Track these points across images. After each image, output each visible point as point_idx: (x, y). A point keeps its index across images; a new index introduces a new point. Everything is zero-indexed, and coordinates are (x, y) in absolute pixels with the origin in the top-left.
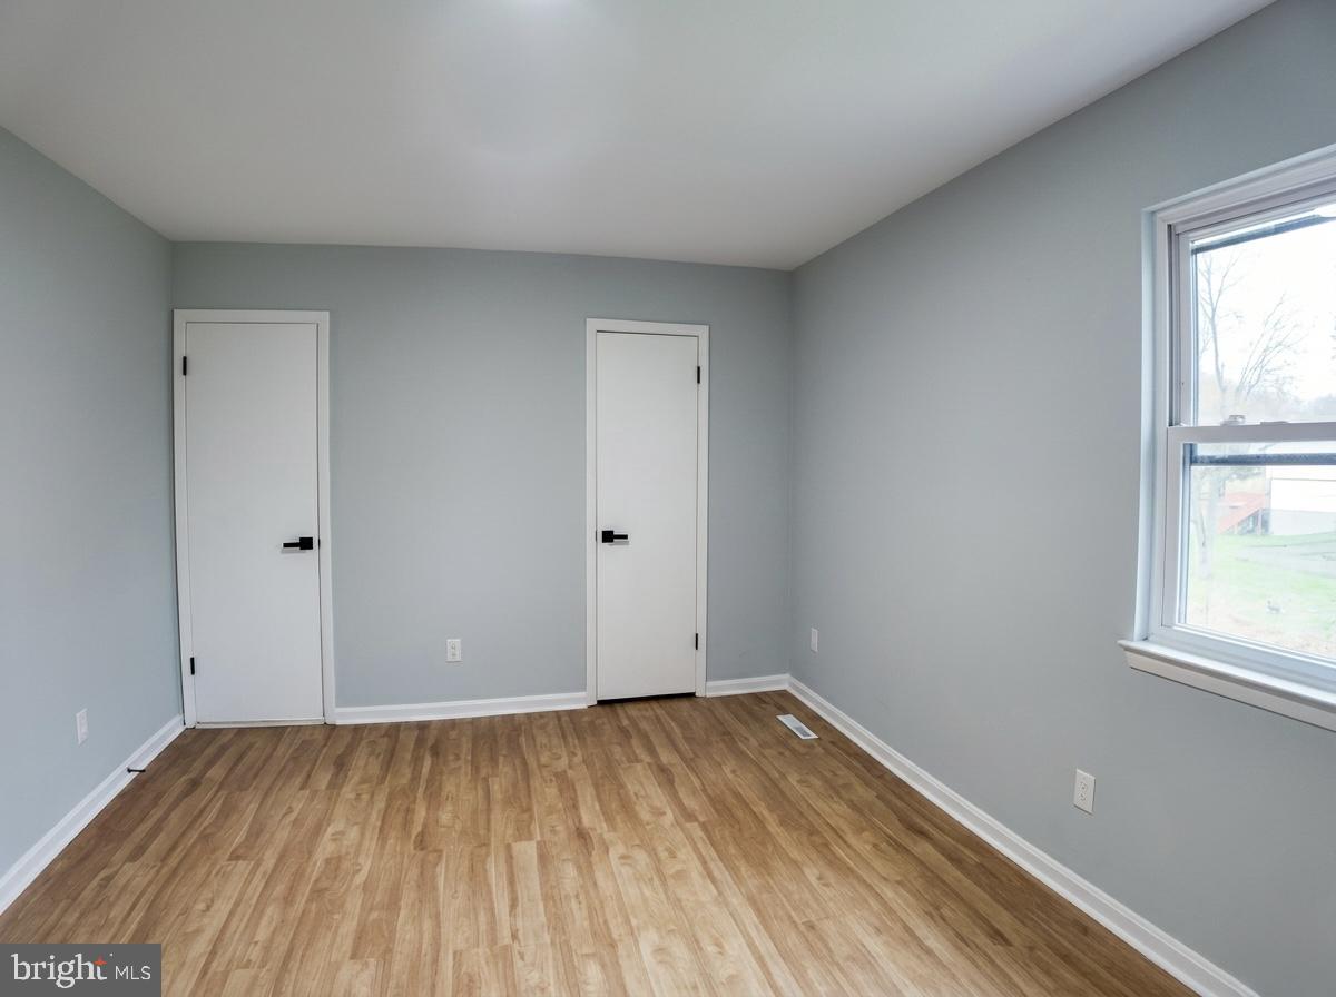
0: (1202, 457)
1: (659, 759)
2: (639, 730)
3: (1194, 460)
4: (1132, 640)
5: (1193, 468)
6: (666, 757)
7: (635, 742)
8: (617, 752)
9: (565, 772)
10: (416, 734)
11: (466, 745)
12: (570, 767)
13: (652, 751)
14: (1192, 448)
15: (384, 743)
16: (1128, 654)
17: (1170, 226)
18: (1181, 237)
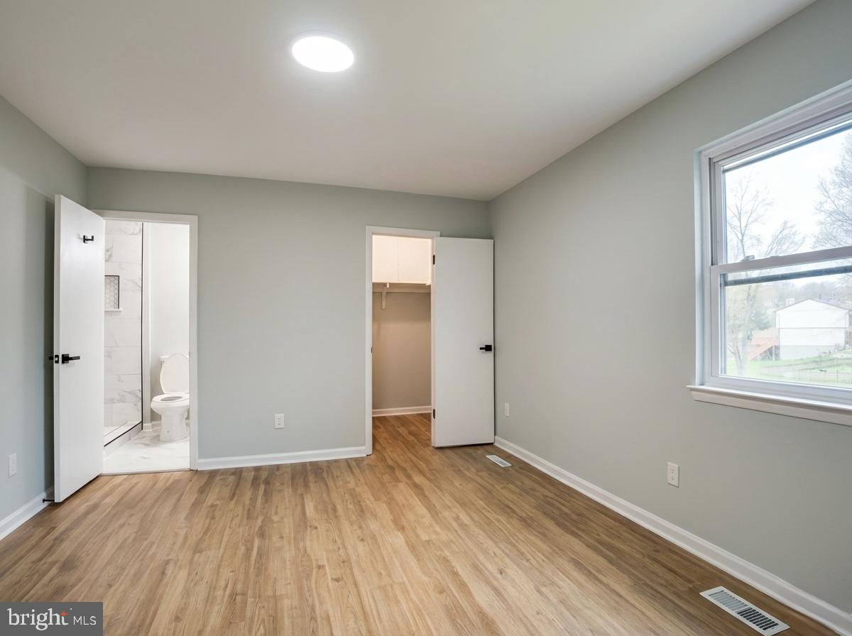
0: (732, 281)
1: (413, 480)
2: (399, 466)
3: (726, 284)
4: (695, 385)
5: (727, 287)
6: (418, 479)
7: (397, 472)
8: (386, 478)
9: (354, 489)
10: (253, 473)
11: (287, 478)
12: (357, 485)
13: (409, 477)
14: (724, 276)
15: (231, 479)
16: (693, 392)
17: (710, 159)
18: (716, 164)
